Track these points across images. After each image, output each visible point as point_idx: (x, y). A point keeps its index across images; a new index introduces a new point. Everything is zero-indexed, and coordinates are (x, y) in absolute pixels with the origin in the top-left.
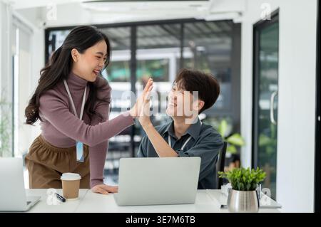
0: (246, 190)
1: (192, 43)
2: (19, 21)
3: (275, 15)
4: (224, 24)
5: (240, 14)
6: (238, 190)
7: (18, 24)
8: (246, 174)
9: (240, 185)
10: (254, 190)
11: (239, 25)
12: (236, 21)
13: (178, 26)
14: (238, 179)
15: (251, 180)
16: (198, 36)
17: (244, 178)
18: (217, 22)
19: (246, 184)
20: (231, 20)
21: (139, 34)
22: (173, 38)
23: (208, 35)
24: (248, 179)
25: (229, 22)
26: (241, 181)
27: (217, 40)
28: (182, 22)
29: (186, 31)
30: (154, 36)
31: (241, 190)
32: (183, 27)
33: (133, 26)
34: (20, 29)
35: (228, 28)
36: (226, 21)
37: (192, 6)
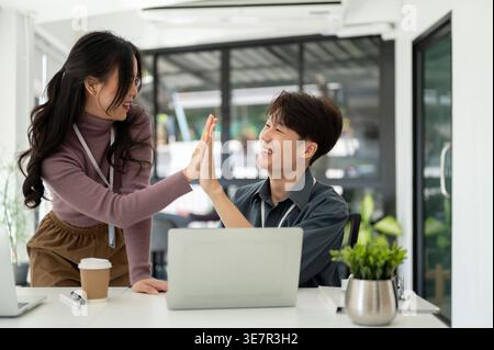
0: (374, 279)
1: (320, 78)
2: (48, 44)
3: (446, 22)
4: (367, 42)
5: (393, 26)
6: (361, 278)
7: (45, 48)
8: (375, 251)
9: (365, 270)
10: (389, 278)
11: (391, 44)
12: (386, 37)
13: (295, 48)
14: (361, 260)
15: (382, 262)
16: (329, 65)
17: (371, 259)
18: (355, 40)
19: (374, 268)
20: (379, 36)
21: (234, 63)
22: (289, 69)
23: (344, 63)
24: (378, 260)
25: (375, 38)
26: (367, 263)
27: (359, 71)
28: (301, 41)
29: (307, 56)
30: (259, 67)
31: (367, 278)
32: (302, 49)
33: (225, 49)
34: (48, 56)
35: (375, 51)
36: (370, 37)
37: (313, 13)
